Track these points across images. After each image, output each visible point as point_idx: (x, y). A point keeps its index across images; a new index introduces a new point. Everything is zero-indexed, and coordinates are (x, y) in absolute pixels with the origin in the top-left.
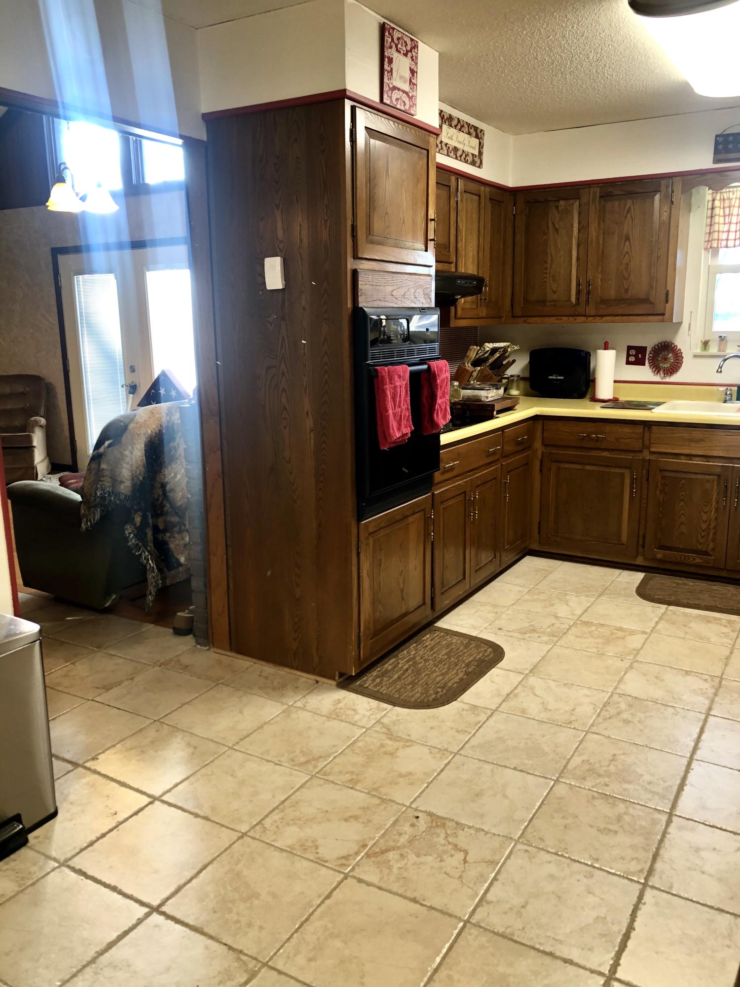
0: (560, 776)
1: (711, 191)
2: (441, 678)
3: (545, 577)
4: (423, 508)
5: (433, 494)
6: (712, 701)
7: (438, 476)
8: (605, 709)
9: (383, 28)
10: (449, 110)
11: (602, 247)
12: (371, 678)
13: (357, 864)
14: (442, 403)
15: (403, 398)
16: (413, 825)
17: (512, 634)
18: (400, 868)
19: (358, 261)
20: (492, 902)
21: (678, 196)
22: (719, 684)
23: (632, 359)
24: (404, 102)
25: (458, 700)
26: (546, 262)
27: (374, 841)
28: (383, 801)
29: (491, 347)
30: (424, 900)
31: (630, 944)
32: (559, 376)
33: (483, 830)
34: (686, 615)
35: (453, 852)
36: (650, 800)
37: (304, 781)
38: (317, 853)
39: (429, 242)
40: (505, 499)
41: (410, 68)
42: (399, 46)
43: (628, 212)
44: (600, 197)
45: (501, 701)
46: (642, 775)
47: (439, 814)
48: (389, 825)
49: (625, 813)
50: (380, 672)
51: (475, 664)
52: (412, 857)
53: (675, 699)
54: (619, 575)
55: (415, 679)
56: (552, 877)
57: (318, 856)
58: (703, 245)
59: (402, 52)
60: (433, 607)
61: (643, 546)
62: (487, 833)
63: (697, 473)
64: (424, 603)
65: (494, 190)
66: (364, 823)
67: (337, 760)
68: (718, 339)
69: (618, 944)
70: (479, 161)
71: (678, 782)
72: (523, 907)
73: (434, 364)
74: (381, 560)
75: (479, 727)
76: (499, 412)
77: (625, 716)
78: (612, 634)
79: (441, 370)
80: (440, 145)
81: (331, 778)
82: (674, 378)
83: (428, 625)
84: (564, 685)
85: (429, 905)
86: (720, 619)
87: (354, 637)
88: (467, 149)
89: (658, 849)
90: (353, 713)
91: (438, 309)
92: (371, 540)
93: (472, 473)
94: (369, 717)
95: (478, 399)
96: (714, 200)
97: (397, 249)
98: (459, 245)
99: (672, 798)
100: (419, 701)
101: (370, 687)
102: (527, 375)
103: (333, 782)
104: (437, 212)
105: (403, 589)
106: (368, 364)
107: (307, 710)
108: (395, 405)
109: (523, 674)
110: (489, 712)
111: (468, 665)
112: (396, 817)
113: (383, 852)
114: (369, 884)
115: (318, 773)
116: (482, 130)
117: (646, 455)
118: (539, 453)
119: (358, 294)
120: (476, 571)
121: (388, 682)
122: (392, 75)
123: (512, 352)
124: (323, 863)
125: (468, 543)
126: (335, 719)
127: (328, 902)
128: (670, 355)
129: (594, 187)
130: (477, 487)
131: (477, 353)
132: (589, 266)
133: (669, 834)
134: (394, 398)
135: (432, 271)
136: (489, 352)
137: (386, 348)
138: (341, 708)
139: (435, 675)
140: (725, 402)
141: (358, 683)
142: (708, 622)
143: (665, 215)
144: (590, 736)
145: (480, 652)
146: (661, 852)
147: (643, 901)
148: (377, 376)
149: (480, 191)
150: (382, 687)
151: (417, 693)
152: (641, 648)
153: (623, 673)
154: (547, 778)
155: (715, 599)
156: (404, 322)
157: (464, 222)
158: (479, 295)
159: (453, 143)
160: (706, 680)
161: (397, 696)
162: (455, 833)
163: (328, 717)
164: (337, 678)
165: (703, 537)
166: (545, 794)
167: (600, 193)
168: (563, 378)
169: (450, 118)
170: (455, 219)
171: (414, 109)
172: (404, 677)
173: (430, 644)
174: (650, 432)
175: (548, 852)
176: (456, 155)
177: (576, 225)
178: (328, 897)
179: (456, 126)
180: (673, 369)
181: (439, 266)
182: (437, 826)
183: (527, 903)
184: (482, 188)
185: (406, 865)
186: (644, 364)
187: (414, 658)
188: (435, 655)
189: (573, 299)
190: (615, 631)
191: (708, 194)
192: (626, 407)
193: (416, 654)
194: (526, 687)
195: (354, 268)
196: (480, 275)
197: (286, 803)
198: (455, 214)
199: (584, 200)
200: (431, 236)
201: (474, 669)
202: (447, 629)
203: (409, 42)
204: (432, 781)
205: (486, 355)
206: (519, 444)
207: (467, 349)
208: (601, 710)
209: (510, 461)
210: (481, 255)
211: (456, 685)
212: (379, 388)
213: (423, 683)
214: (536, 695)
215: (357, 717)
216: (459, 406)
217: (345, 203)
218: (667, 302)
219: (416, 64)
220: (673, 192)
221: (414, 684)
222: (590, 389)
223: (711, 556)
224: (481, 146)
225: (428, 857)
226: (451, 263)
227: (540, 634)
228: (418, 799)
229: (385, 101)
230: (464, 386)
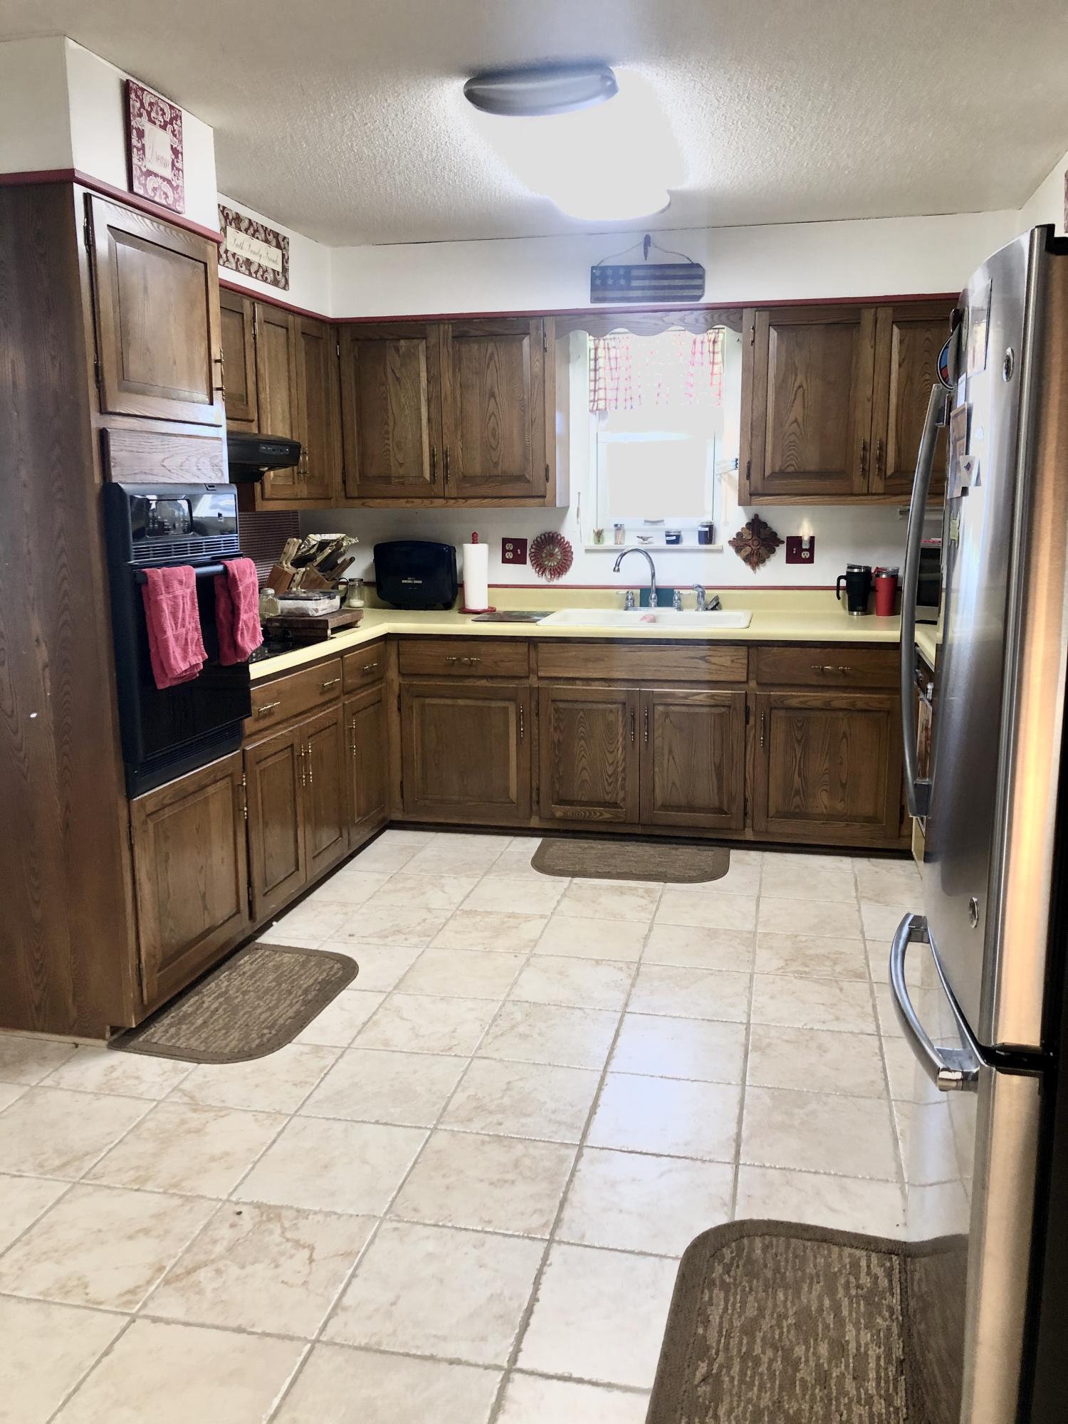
0: (439, 1122)
1: (591, 337)
2: (268, 1014)
3: (413, 856)
4: (229, 772)
5: (244, 751)
6: (629, 995)
7: (249, 725)
8: (496, 1024)
9: (126, 88)
10: (234, 207)
11: (459, 404)
12: (163, 1029)
13: (151, 1297)
14: (249, 619)
15: (187, 613)
16: (233, 1226)
17: (369, 940)
18: (215, 1290)
19: (108, 417)
20: (350, 1307)
21: (551, 341)
22: (637, 972)
23: (509, 555)
24: (165, 193)
25: (294, 1041)
26: (387, 424)
27: (176, 1259)
28: (187, 1200)
29: (319, 540)
30: (253, 1326)
31: (533, 1320)
32: (416, 580)
33: (335, 1213)
34: (594, 887)
35: (293, 1251)
36: (556, 1133)
37: (61, 1193)
38: (87, 1294)
39: (214, 392)
40: (352, 752)
41: (172, 146)
42: (153, 115)
43: (491, 359)
44: (453, 337)
45: (355, 1034)
46: (545, 1103)
47: (272, 1203)
48: (197, 1232)
49: (525, 1156)
50: (176, 1019)
51: (317, 988)
52: (234, 1271)
53: (583, 998)
54: (510, 843)
55: (229, 1021)
56: (430, 1256)
57: (88, 1297)
58: (589, 406)
59: (158, 123)
60: (252, 916)
61: (538, 802)
62: (340, 1216)
63: (598, 702)
64: (238, 911)
65: (306, 320)
66: (159, 1236)
67: (113, 1153)
68: (614, 528)
69: (518, 1325)
70: (283, 281)
71: (590, 1104)
72: (393, 1304)
73: (233, 565)
74: (168, 854)
75: (326, 1074)
76: (335, 630)
77: (522, 1029)
78: (503, 923)
79: (244, 572)
80: (224, 256)
81: (104, 1181)
82: (564, 580)
83: (248, 941)
84: (441, 999)
85: (260, 1331)
86: (636, 888)
87: (131, 972)
88: (265, 263)
89: (566, 1193)
90: (136, 1082)
91: (234, 486)
92: (151, 825)
93: (299, 718)
94: (161, 1085)
95: (304, 614)
96: (596, 349)
97: (165, 400)
98: (262, 396)
99: (583, 1125)
100: (236, 1051)
101: (160, 1042)
102: (372, 578)
103: (108, 1187)
104: (225, 349)
105: (204, 894)
106: (131, 565)
107: (61, 1089)
108: (176, 624)
109: (385, 992)
110: (339, 1052)
111: (306, 992)
112: (208, 1218)
113: (189, 1272)
114: (168, 1322)
115: (83, 1178)
116: (285, 238)
117: (533, 681)
118: (396, 687)
119: (109, 465)
120: (314, 858)
121: (188, 1032)
122: (144, 153)
123: (348, 547)
124: (95, 1306)
125: (300, 818)
126: (109, 1095)
127: (106, 1360)
128: (557, 550)
129: (444, 324)
130: (309, 737)
131: (299, 549)
132: (445, 431)
133: (580, 1171)
134: (174, 615)
135: (222, 433)
136: (316, 547)
137: (159, 542)
138: (118, 1078)
139: (259, 1011)
140: (627, 609)
141: (141, 1039)
142: (622, 893)
143: (537, 367)
144: (476, 1062)
145: (324, 971)
146: (570, 1195)
147: (548, 1262)
148: (146, 583)
149: (287, 321)
150: (179, 1039)
151: (233, 1040)
152: (540, 938)
153: (518, 972)
154: (421, 1128)
155: (630, 863)
156: (185, 504)
157: (267, 364)
158: (295, 468)
159: (244, 254)
160: (621, 969)
161: (203, 1049)
162: (295, 1224)
163: (96, 1094)
164: (108, 1035)
165: (610, 784)
166: (419, 1149)
167: (453, 331)
168: (421, 582)
169: (238, 219)
170: (254, 360)
171: (181, 204)
172: (211, 1021)
173: (250, 970)
174: (537, 652)
175: (426, 1225)
176: (249, 270)
177: (424, 375)
178: (106, 1353)
179: (246, 230)
180: (562, 567)
181: (235, 425)
182: (269, 1220)
183: (398, 1297)
184: (291, 317)
185: (224, 1282)
186: (525, 563)
187: (226, 992)
188: (258, 984)
189: (427, 475)
190: (506, 919)
191: (590, 342)
192: (504, 619)
193: (229, 985)
194: (390, 1010)
195: (102, 427)
196: (295, 439)
197: (35, 1231)
198: (253, 352)
199: (433, 340)
200: (217, 383)
201: (316, 995)
202: (275, 945)
203: (167, 110)
204: (259, 1159)
205: (312, 552)
206: (365, 674)
207: (283, 543)
208: (491, 1026)
209: (353, 699)
210: (294, 411)
211: (289, 1021)
212: (149, 599)
213: (241, 1025)
214: (403, 1019)
215: (143, 1088)
216: (277, 624)
217: (82, 331)
218: (547, 479)
219: (181, 141)
220: (545, 335)
221: (227, 1028)
222: (458, 596)
223: (622, 808)
224: (285, 260)
225: (257, 1265)
226: (252, 421)
227: (407, 936)
228: (240, 1188)
229: (136, 190)
230: (281, 595)
